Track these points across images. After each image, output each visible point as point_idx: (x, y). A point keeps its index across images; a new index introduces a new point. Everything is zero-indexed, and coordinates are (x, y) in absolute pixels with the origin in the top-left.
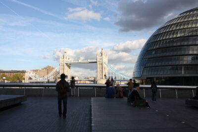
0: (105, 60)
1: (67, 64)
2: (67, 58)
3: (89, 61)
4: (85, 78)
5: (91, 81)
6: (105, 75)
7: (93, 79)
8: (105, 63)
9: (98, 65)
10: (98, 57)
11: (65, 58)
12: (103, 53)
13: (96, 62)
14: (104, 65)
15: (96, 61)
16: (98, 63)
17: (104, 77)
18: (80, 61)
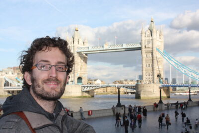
0: (159, 43)
1: (79, 53)
2: (81, 42)
3: (125, 46)
4: (115, 82)
5: (130, 87)
6: (159, 76)
7: (133, 84)
8: (158, 50)
9: (144, 55)
10: (143, 38)
11: (76, 42)
12: (154, 30)
13: (140, 49)
14: (157, 55)
15: (139, 46)
16: (144, 50)
17: (156, 79)
18: (106, 47)
